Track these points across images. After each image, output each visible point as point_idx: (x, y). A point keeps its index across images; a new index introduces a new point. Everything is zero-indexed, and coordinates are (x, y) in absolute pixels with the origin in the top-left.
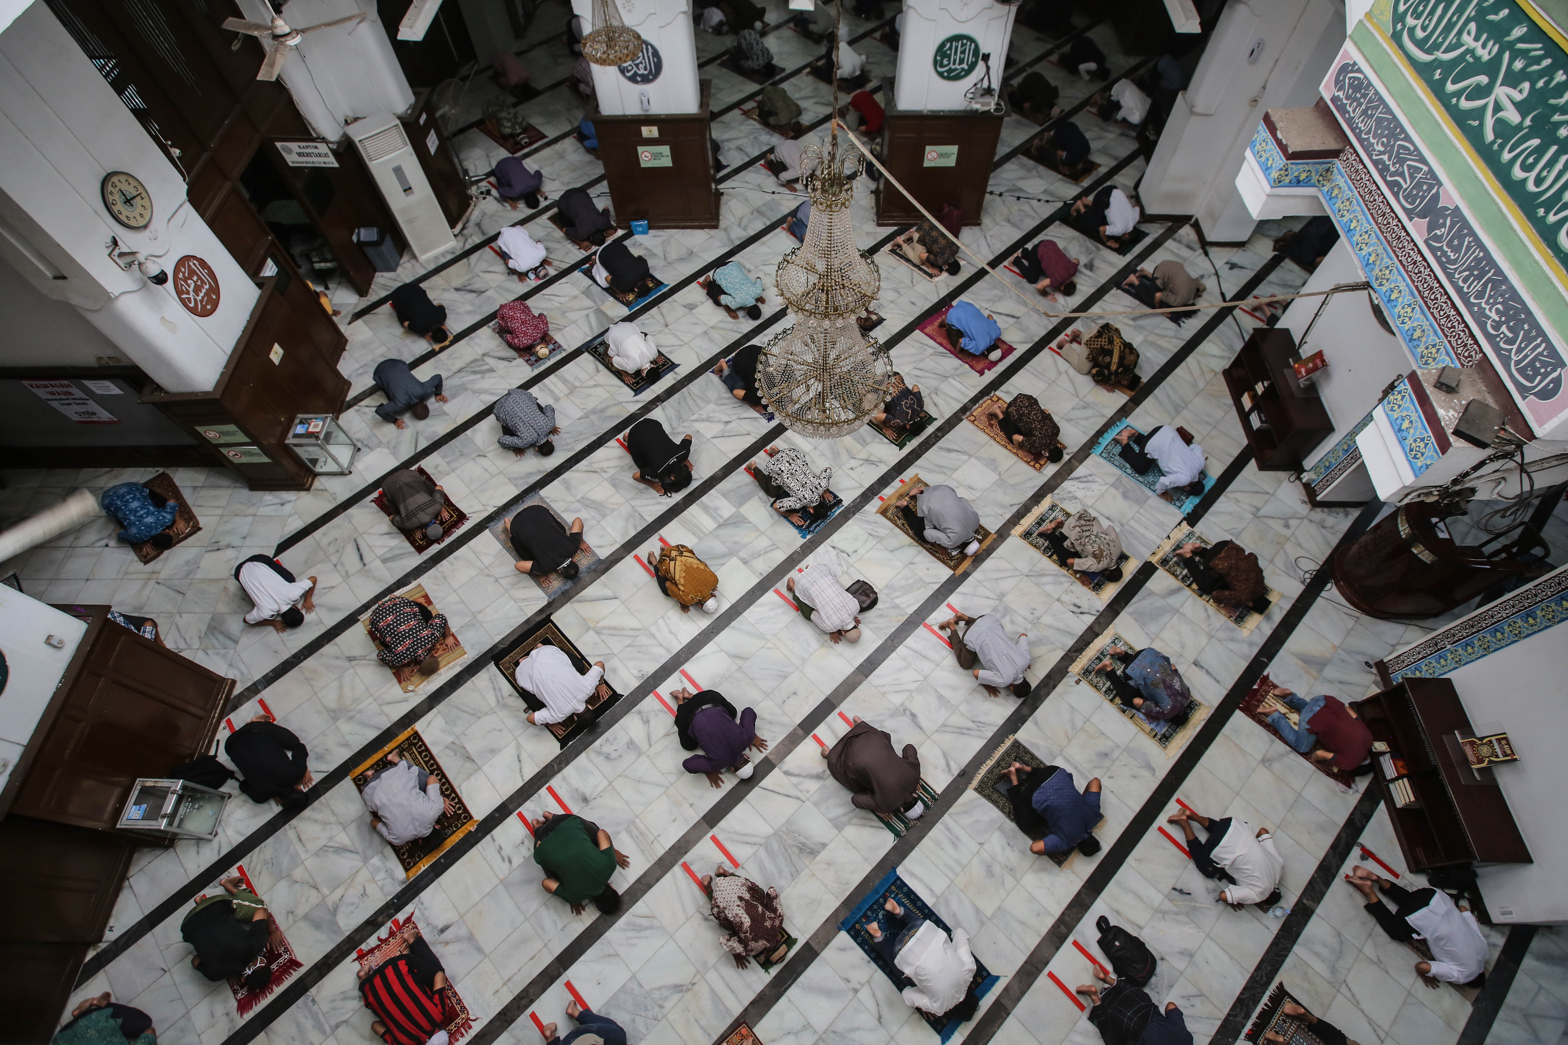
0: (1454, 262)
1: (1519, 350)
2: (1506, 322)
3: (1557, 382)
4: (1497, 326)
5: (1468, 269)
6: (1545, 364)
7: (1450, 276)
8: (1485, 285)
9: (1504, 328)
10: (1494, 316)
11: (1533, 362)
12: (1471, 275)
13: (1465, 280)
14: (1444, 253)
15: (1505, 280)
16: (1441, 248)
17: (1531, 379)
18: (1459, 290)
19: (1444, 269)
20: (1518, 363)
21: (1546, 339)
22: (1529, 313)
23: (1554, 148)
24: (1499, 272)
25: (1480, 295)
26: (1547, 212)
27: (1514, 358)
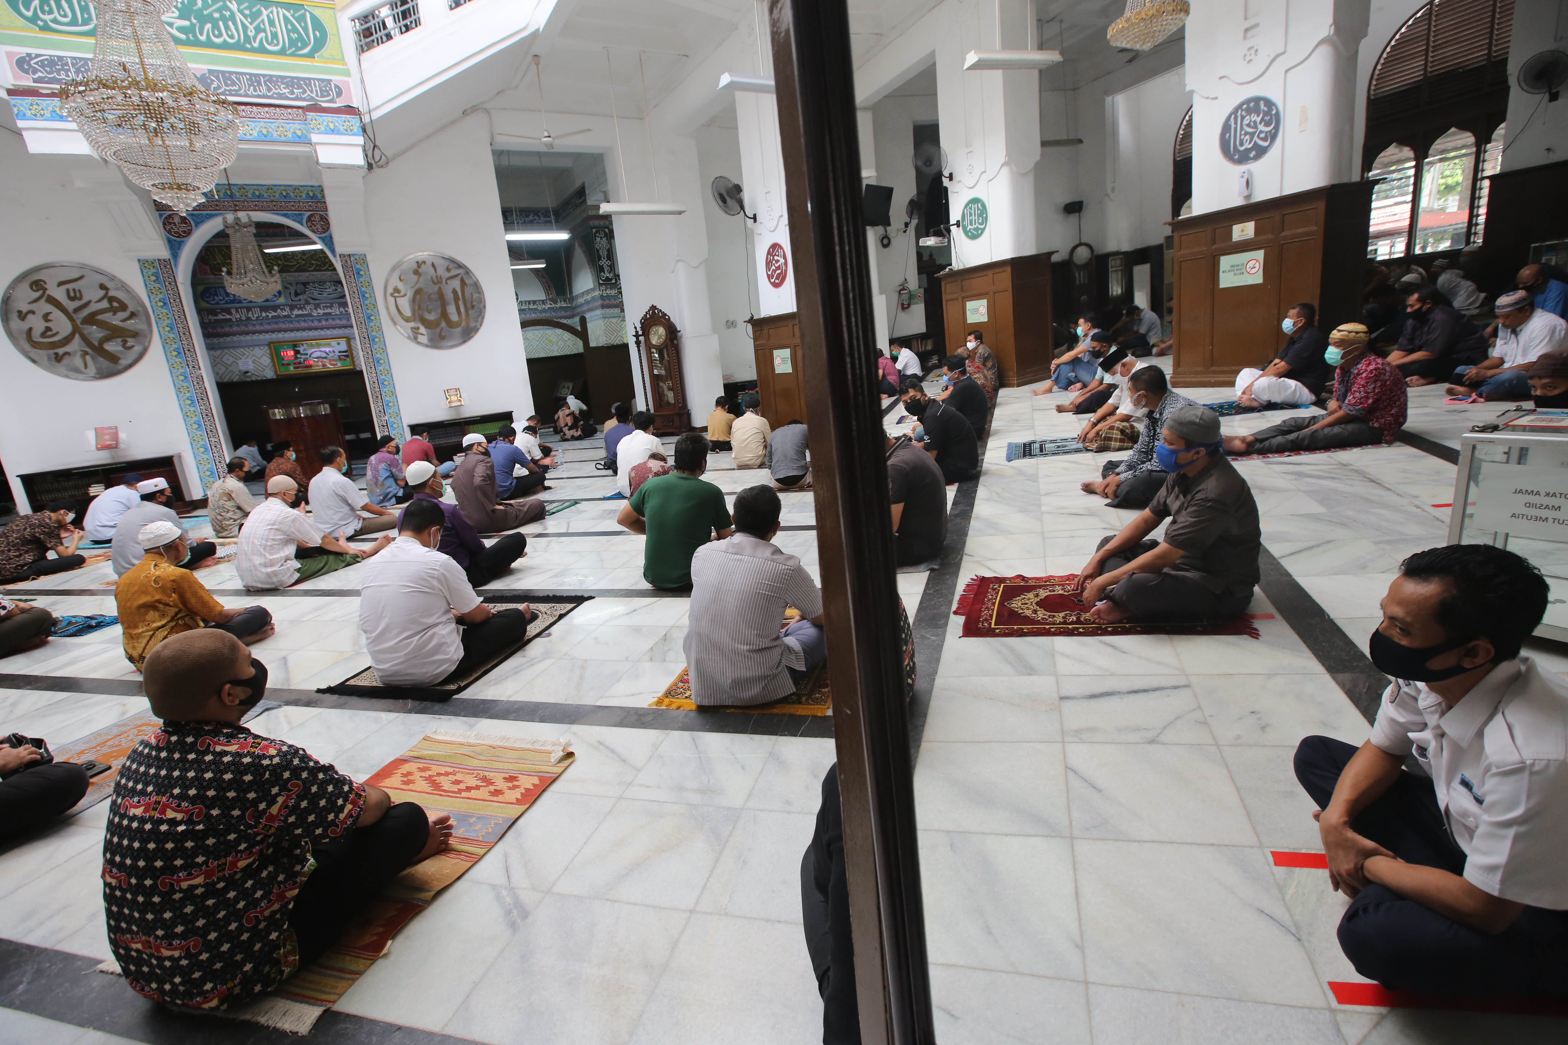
0: (240, 89)
1: (312, 91)
2: (293, 87)
3: (336, 86)
4: (292, 93)
5: (250, 86)
6: (326, 86)
7: (247, 96)
8: (266, 84)
9: (295, 91)
10: (286, 91)
11: (321, 90)
12: (254, 87)
13: (255, 90)
14: (230, 91)
15: (271, 76)
16: (226, 90)
17: (329, 95)
18: (259, 96)
19: (240, 96)
20: (317, 95)
21: (314, 79)
22: (296, 78)
23: (221, 23)
24: (264, 76)
25: (269, 90)
26: (250, 44)
27: (314, 95)
